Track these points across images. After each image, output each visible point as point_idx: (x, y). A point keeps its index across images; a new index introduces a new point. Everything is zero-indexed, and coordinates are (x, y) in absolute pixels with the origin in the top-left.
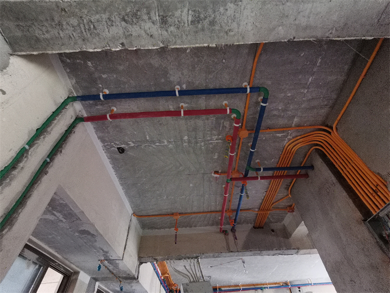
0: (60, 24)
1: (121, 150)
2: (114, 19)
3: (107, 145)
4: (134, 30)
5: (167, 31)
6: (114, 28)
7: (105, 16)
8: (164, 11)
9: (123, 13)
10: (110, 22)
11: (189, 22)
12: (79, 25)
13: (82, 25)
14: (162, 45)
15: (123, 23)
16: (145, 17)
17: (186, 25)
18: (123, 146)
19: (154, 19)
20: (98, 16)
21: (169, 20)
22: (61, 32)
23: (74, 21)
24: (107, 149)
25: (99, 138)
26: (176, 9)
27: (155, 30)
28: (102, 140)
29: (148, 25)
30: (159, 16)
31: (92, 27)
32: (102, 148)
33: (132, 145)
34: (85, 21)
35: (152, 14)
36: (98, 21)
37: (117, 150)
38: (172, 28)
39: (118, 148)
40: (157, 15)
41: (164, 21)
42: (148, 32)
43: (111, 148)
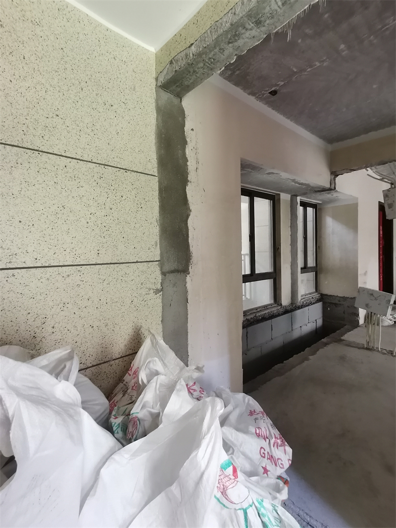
0: (194, 71)
1: (274, 93)
2: (223, 47)
3: (259, 95)
4: (240, 42)
5: (264, 26)
6: (226, 51)
7: (217, 50)
8: (255, 18)
9: (227, 40)
10: (222, 50)
11: (281, 6)
12: (204, 65)
13: (206, 64)
14: (265, 36)
15: (230, 45)
16: (244, 31)
17: (279, 10)
18: (273, 89)
19: (250, 27)
20: (212, 53)
21: (262, 19)
22: (197, 75)
23: (201, 65)
24: (260, 98)
25: (249, 94)
26: (264, 8)
27: (254, 33)
28: (252, 94)
29: (247, 34)
30: (253, 23)
31: (212, 60)
32: (255, 100)
33: (282, 83)
34: (207, 61)
35: (247, 26)
36: (214, 55)
37: (269, 94)
38: (268, 22)
39: (269, 93)
40: (251, 23)
41: (258, 23)
42: (250, 37)
43: (263, 95)
